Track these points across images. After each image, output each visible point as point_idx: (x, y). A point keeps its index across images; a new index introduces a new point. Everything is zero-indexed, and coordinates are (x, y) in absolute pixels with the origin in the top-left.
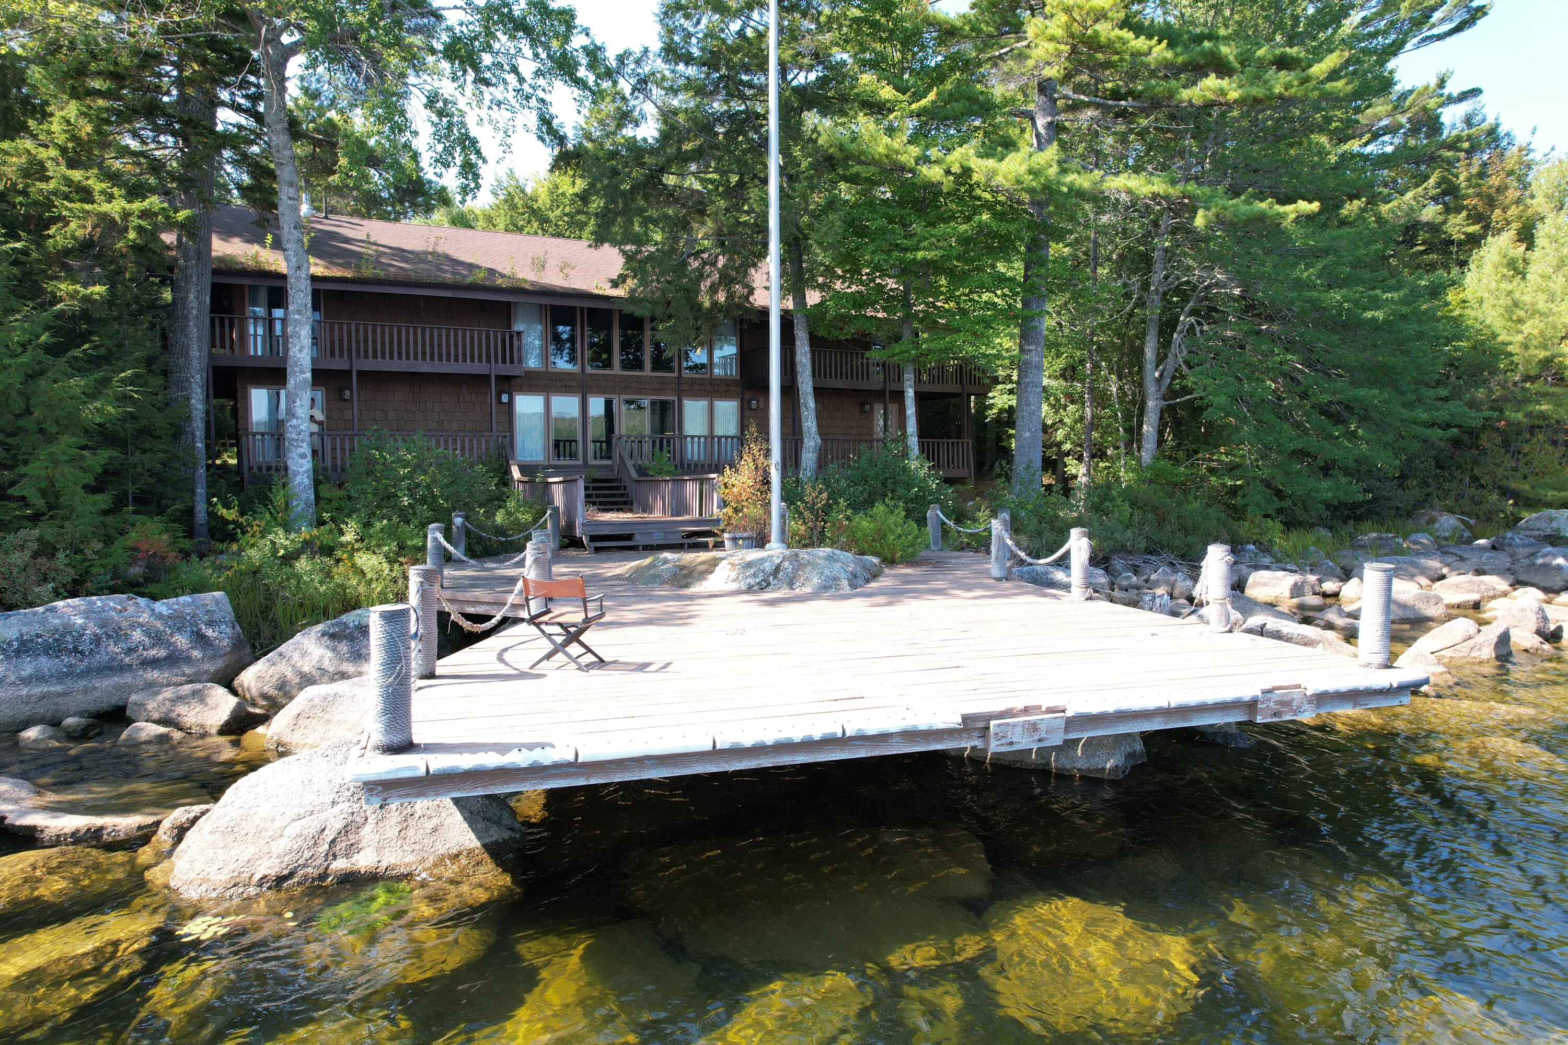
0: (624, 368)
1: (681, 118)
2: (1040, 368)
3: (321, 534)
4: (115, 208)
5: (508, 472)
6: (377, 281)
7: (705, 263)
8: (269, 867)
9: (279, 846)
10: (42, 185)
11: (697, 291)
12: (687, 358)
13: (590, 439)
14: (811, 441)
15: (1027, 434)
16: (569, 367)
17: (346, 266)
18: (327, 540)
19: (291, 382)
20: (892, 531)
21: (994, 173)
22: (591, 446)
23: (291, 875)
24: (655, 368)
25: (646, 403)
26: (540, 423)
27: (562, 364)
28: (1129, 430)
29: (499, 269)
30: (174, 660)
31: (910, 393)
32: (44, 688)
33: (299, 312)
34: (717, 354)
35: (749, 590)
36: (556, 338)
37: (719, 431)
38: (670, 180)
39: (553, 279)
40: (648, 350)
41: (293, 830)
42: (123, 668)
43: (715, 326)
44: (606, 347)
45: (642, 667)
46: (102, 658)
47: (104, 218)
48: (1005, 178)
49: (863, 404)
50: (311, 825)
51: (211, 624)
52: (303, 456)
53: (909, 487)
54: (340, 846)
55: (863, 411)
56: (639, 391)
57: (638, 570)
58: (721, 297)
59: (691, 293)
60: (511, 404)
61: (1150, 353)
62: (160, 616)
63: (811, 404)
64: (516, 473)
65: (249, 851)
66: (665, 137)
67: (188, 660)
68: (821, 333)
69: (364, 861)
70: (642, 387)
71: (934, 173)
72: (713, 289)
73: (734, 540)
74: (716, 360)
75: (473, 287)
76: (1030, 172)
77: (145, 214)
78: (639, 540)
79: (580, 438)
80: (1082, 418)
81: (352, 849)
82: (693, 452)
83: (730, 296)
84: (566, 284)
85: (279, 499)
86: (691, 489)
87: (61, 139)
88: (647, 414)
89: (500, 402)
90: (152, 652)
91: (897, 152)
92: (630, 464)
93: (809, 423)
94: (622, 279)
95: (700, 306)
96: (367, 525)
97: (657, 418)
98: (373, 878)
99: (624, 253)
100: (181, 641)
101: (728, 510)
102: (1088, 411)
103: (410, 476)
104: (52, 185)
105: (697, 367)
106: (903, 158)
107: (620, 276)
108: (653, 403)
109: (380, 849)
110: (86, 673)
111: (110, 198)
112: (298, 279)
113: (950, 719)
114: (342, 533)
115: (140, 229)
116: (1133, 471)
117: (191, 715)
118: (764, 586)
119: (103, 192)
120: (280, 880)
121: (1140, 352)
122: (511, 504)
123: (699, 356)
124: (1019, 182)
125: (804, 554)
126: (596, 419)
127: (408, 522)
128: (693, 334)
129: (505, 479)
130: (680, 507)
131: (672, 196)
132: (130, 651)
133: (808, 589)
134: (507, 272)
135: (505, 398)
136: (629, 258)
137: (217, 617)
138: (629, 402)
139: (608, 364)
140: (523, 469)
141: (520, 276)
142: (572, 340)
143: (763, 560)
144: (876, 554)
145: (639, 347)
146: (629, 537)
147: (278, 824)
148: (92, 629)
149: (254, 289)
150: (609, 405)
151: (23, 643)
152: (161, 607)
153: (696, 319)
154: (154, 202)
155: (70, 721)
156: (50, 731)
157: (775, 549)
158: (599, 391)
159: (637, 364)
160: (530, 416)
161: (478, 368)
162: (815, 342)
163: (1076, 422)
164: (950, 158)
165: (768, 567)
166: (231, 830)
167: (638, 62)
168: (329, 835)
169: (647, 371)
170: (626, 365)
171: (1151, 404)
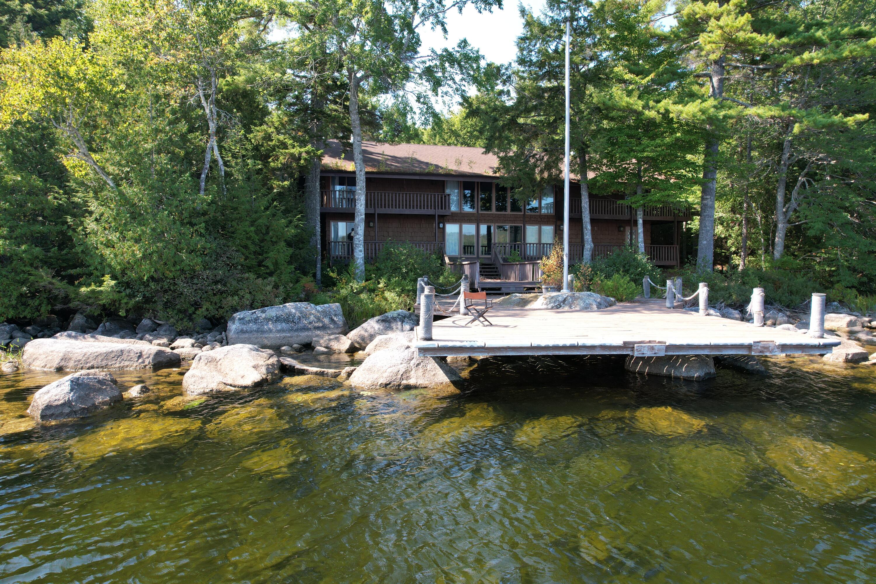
0: (497, 210)
1: (527, 93)
2: (713, 208)
3: (370, 284)
4: (296, 151)
5: (443, 260)
6: (387, 173)
7: (537, 160)
8: (383, 381)
9: (385, 375)
10: (270, 143)
11: (534, 174)
12: (529, 204)
13: (480, 245)
14: (589, 245)
15: (705, 242)
16: (471, 210)
17: (373, 166)
18: (372, 286)
19: (357, 220)
20: (622, 286)
21: (681, 112)
22: (480, 248)
23: (390, 384)
24: (512, 210)
25: (507, 227)
26: (457, 237)
27: (467, 209)
28: (767, 240)
29: (440, 165)
30: (324, 328)
31: (640, 221)
32: (284, 334)
33: (360, 189)
34: (544, 202)
35: (552, 308)
36: (465, 196)
37: (543, 241)
38: (521, 121)
39: (465, 169)
40: (509, 201)
41: (390, 370)
42: (308, 329)
43: (542, 189)
44: (489, 200)
45: (506, 326)
46: (301, 325)
47: (292, 155)
48: (687, 114)
49: (619, 227)
50: (395, 370)
51: (336, 315)
52: (361, 251)
53: (637, 268)
54: (404, 377)
55: (619, 231)
56: (505, 221)
57: (503, 300)
58: (546, 175)
59: (530, 176)
60: (444, 228)
61: (780, 198)
62: (318, 311)
63: (589, 227)
64: (447, 260)
65: (376, 376)
66: (520, 101)
67: (329, 328)
68: (594, 192)
69: (412, 382)
70: (506, 219)
71: (651, 114)
72: (542, 172)
73: (547, 288)
74: (543, 205)
75: (429, 174)
76: (700, 110)
77: (307, 152)
78: (504, 290)
79: (475, 245)
80: (741, 234)
81: (408, 378)
82: (531, 251)
83: (550, 175)
84: (471, 171)
85: (351, 269)
86: (529, 268)
87: (276, 124)
88: (508, 233)
89: (439, 228)
90: (317, 325)
91: (632, 105)
92: (500, 257)
93: (588, 236)
94: (499, 169)
95: (535, 180)
96: (389, 280)
97: (513, 235)
98: (415, 387)
99: (499, 157)
100: (326, 321)
101: (545, 276)
102: (744, 231)
103: (406, 259)
104: (274, 142)
105: (533, 209)
106: (635, 107)
107: (497, 168)
108: (511, 227)
109: (417, 379)
110: (297, 330)
111: (294, 147)
112: (360, 175)
113: (619, 342)
114: (379, 283)
115: (305, 159)
116: (769, 262)
117: (335, 345)
118: (558, 307)
119: (291, 144)
120: (386, 385)
121: (775, 198)
122: (446, 274)
123: (534, 204)
124: (694, 116)
125: (577, 294)
126: (483, 236)
127: (405, 279)
128: (532, 194)
129: (443, 263)
130: (524, 276)
131: (522, 128)
132: (310, 323)
133: (578, 308)
134: (444, 166)
135: (441, 226)
136: (502, 159)
137: (338, 313)
138: (499, 227)
139: (489, 209)
140: (450, 259)
141: (450, 168)
142: (472, 196)
143: (558, 296)
144: (613, 297)
145: (504, 200)
146: (499, 289)
147: (385, 368)
148: (298, 314)
149: (333, 178)
150: (489, 229)
151: (277, 318)
152: (319, 308)
153: (533, 186)
154: (309, 147)
155: (295, 345)
156: (290, 348)
157: (565, 292)
158: (484, 221)
159: (504, 208)
160: (452, 234)
161: (430, 212)
162: (591, 196)
163: (738, 236)
164: (659, 105)
165: (560, 299)
166: (369, 370)
167: (506, 69)
168: (401, 373)
169: (509, 212)
170: (498, 209)
171: (780, 226)
